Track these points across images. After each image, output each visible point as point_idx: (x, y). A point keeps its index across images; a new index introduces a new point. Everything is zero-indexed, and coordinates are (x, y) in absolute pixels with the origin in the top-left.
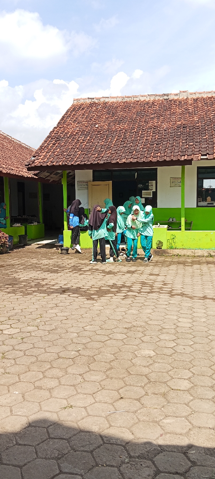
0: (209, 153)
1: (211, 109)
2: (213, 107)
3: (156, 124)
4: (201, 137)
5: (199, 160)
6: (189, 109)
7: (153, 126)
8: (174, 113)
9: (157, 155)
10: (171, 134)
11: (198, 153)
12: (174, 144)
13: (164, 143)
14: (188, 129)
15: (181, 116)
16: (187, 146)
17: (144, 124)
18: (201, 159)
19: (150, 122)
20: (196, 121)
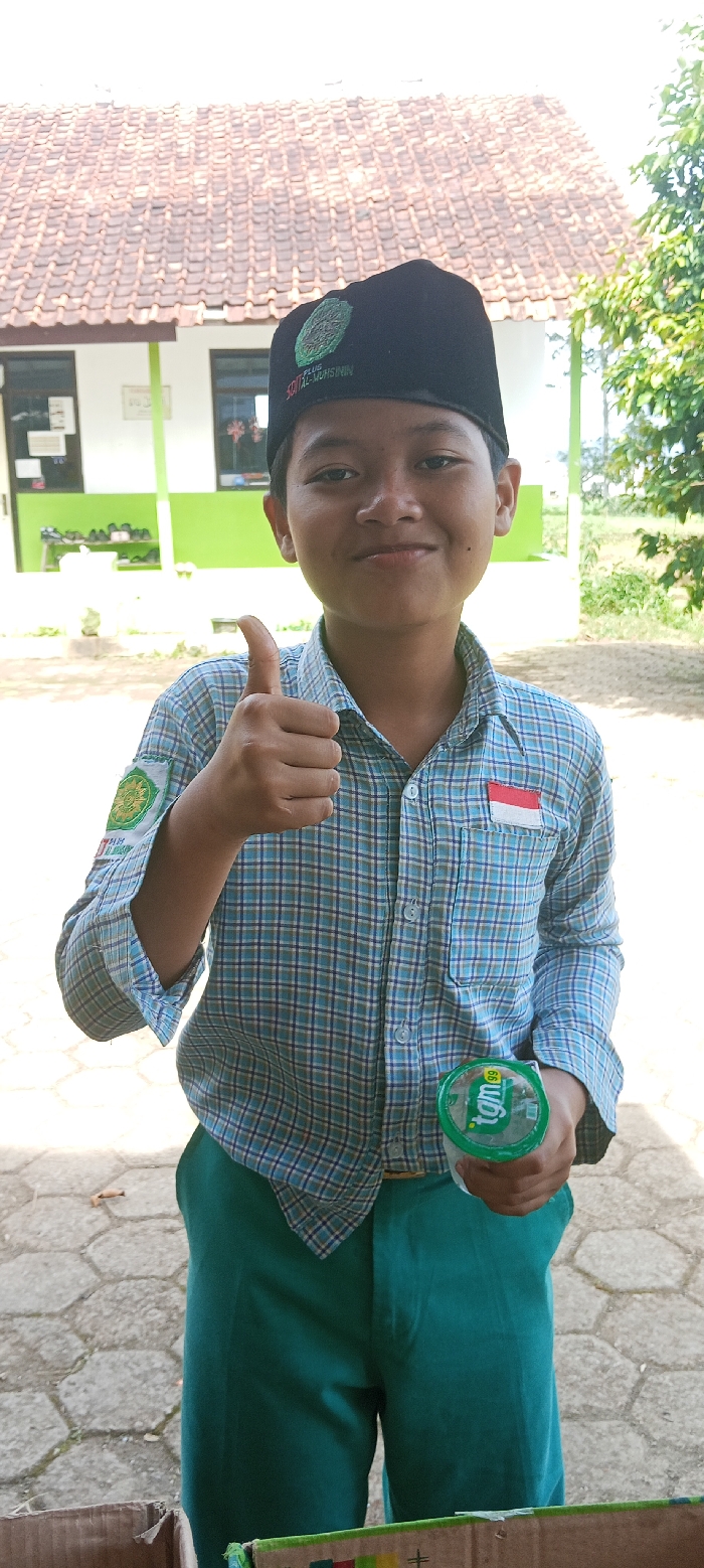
0: (232, 302)
1: (253, 147)
2: (259, 139)
3: (61, 192)
4: (208, 243)
5: (197, 324)
6: (180, 142)
7: (50, 200)
8: (127, 156)
9: (55, 301)
10: (110, 231)
11: (194, 299)
12: (119, 265)
13: (85, 260)
14: (168, 216)
15: (148, 168)
16: (162, 274)
17: (21, 191)
18: (206, 322)
19: (43, 184)
20: (200, 188)
